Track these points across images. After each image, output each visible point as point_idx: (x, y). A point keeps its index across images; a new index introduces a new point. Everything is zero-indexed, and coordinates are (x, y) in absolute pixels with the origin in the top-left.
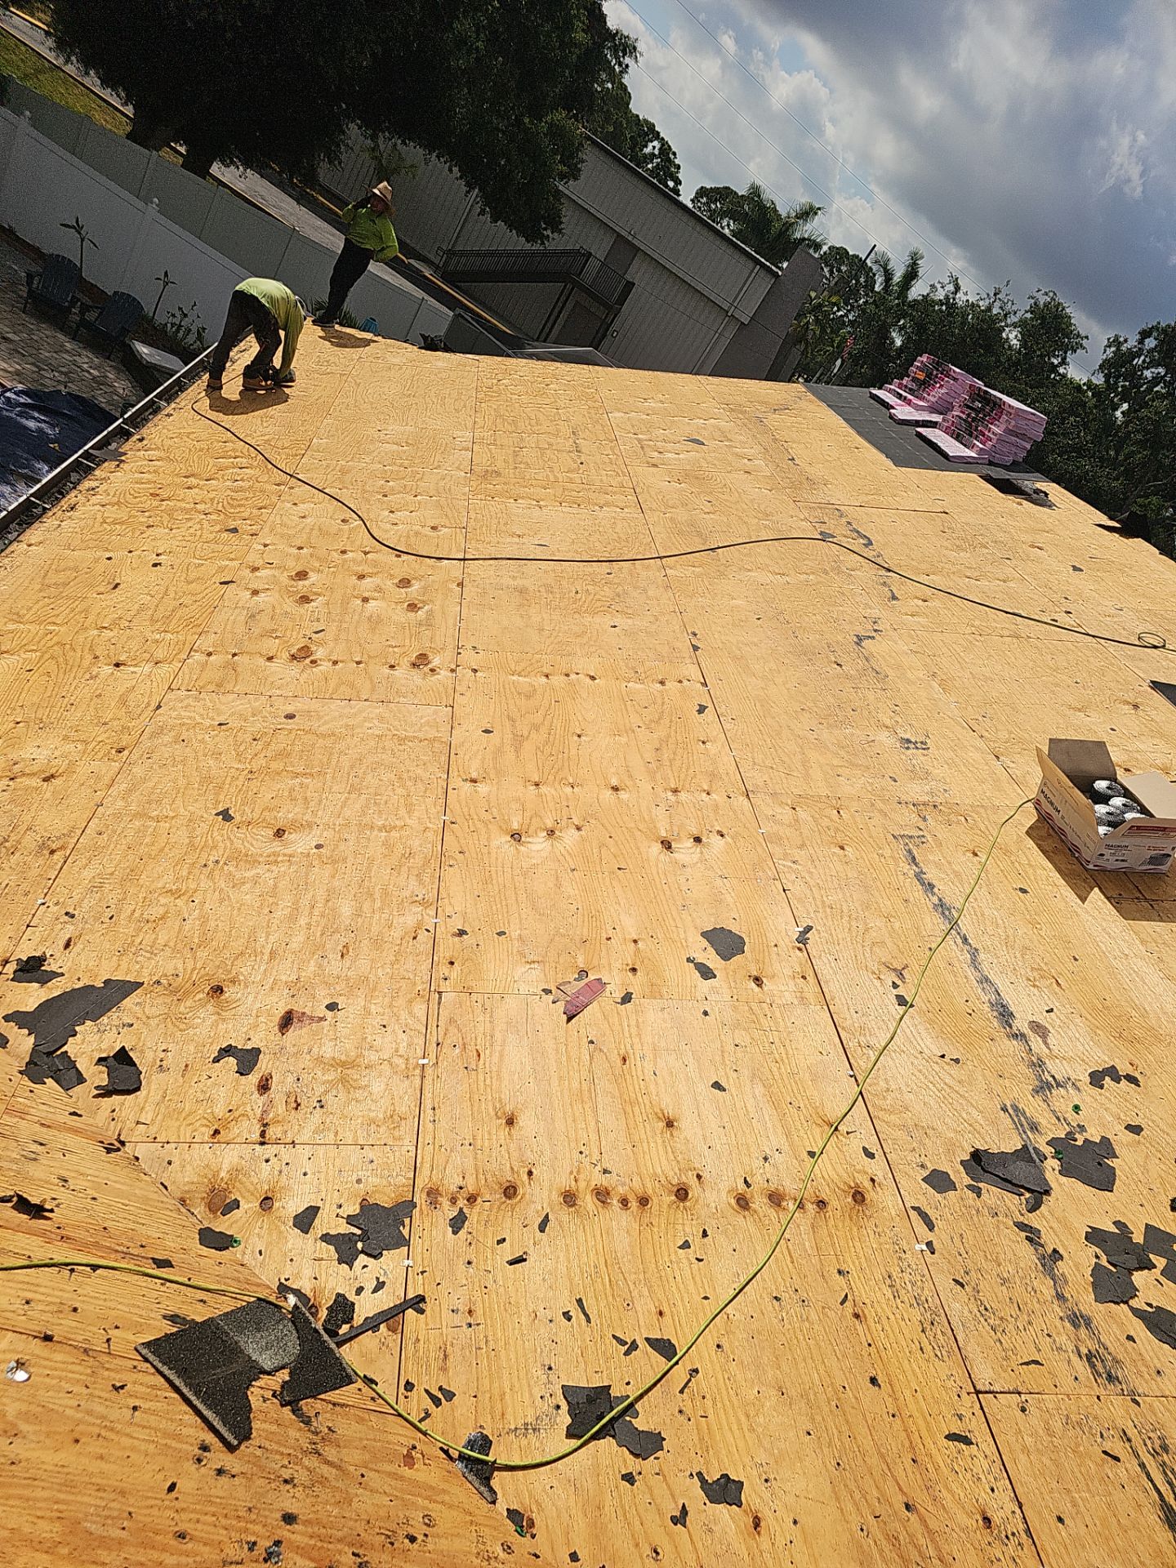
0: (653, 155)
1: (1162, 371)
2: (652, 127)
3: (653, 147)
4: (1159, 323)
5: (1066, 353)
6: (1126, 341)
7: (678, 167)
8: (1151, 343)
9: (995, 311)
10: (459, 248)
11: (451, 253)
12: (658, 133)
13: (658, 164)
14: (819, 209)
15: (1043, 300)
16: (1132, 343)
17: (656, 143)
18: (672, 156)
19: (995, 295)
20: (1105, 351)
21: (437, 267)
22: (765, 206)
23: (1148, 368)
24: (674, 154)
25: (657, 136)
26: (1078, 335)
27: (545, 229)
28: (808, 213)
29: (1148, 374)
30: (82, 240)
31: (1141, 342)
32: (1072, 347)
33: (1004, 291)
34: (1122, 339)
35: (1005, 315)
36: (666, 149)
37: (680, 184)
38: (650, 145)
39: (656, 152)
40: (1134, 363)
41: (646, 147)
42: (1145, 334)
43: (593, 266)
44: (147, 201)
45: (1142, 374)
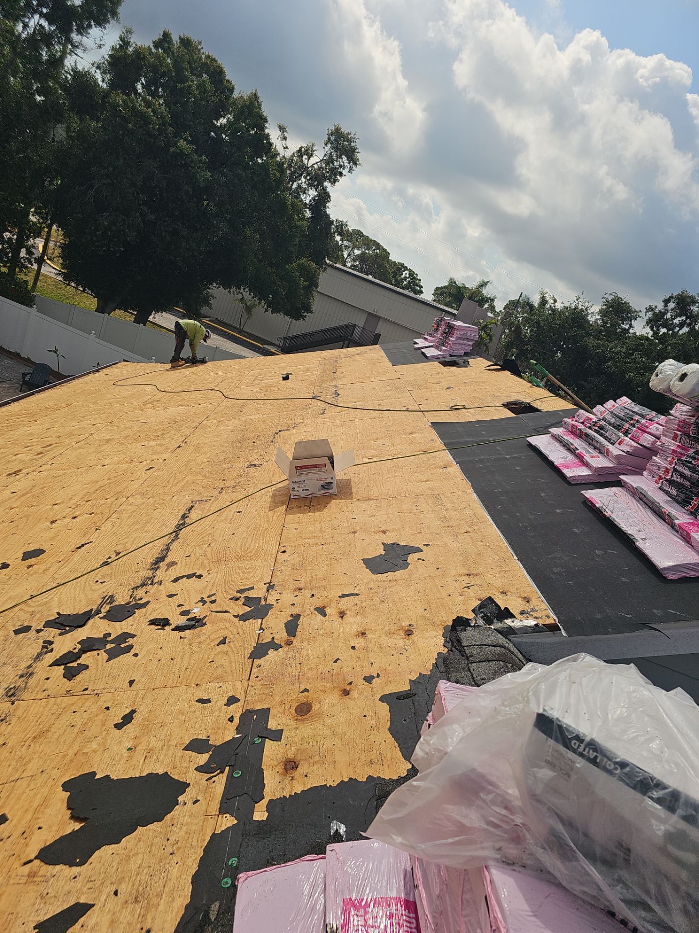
0: (406, 278)
1: (684, 318)
2: (403, 265)
3: (406, 274)
4: (672, 294)
5: (631, 321)
6: (656, 307)
7: (420, 280)
8: (671, 305)
9: (580, 307)
10: (289, 335)
11: (285, 339)
12: (406, 267)
13: (409, 281)
14: (488, 282)
15: (610, 298)
16: (660, 307)
17: (407, 272)
18: (415, 276)
19: (577, 300)
20: (646, 315)
21: (279, 346)
22: (459, 287)
23: (675, 319)
24: (417, 274)
25: (406, 268)
26: (636, 311)
27: (303, 313)
28: (483, 284)
29: (676, 321)
30: (58, 356)
31: (666, 305)
32: (634, 318)
33: (581, 296)
34: (654, 307)
35: (586, 309)
36: (412, 273)
37: (422, 287)
38: (404, 273)
39: (407, 276)
40: (665, 317)
41: (402, 274)
42: (666, 302)
43: (357, 331)
44: (89, 333)
45: (673, 322)
